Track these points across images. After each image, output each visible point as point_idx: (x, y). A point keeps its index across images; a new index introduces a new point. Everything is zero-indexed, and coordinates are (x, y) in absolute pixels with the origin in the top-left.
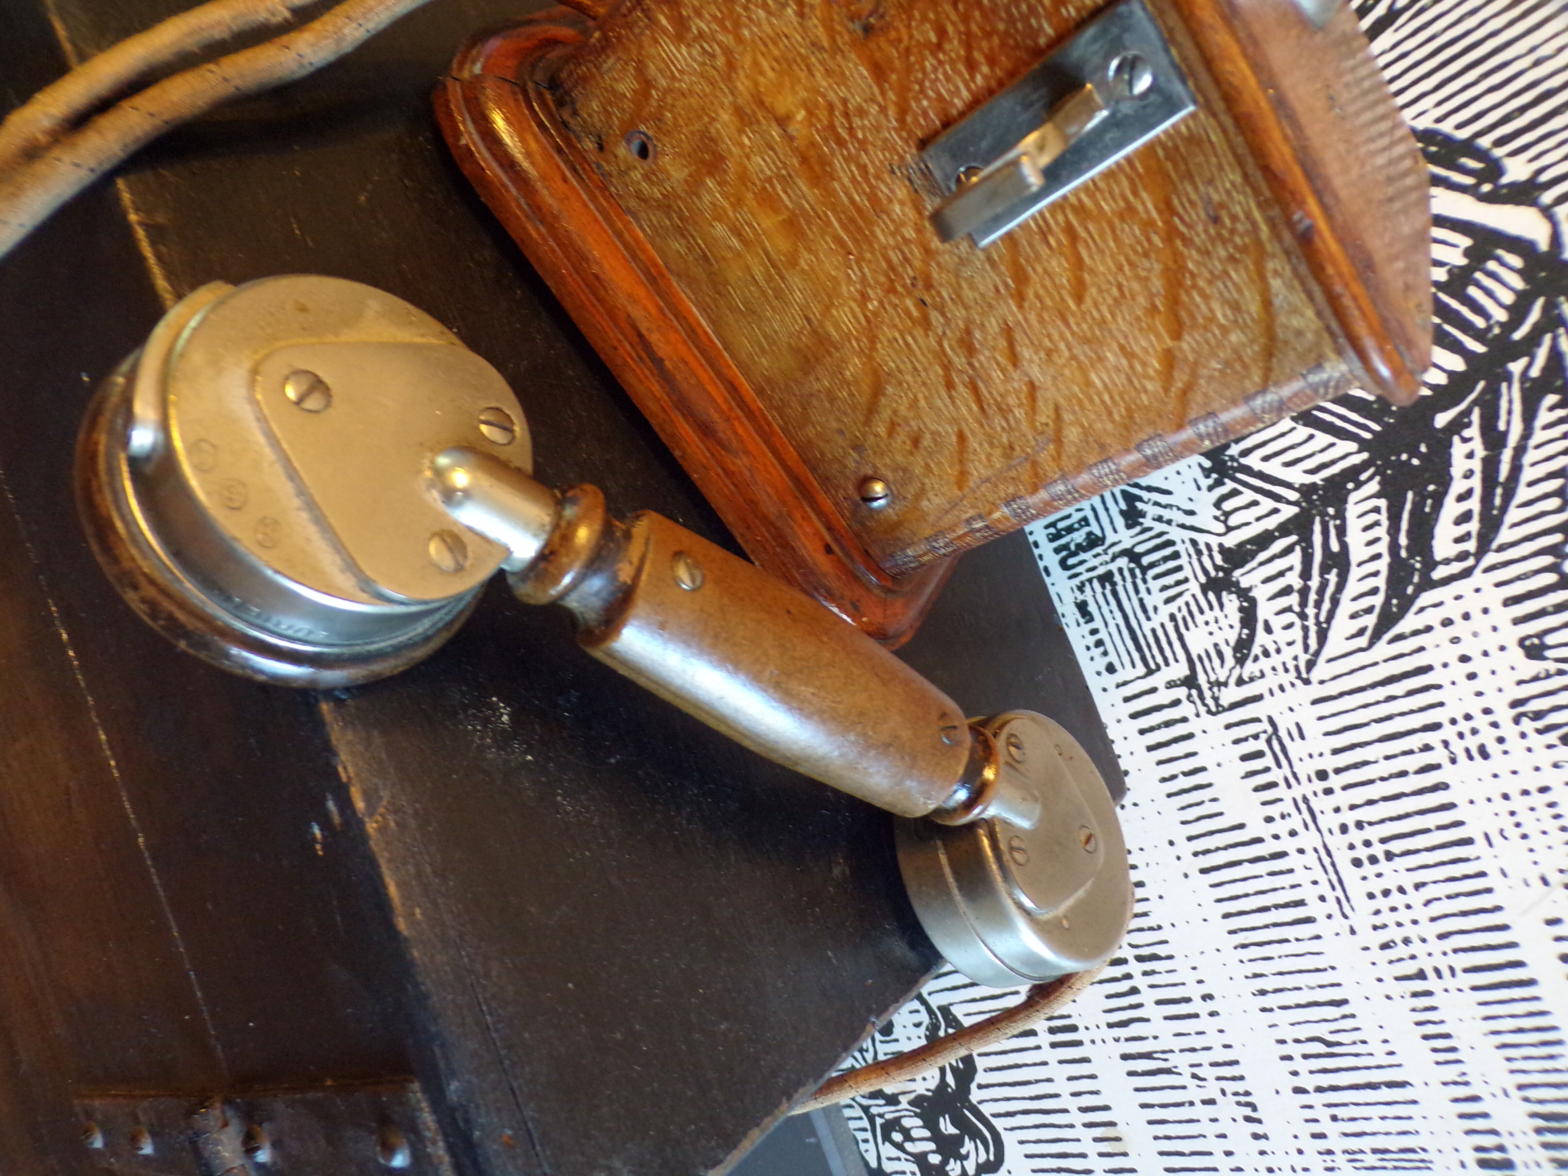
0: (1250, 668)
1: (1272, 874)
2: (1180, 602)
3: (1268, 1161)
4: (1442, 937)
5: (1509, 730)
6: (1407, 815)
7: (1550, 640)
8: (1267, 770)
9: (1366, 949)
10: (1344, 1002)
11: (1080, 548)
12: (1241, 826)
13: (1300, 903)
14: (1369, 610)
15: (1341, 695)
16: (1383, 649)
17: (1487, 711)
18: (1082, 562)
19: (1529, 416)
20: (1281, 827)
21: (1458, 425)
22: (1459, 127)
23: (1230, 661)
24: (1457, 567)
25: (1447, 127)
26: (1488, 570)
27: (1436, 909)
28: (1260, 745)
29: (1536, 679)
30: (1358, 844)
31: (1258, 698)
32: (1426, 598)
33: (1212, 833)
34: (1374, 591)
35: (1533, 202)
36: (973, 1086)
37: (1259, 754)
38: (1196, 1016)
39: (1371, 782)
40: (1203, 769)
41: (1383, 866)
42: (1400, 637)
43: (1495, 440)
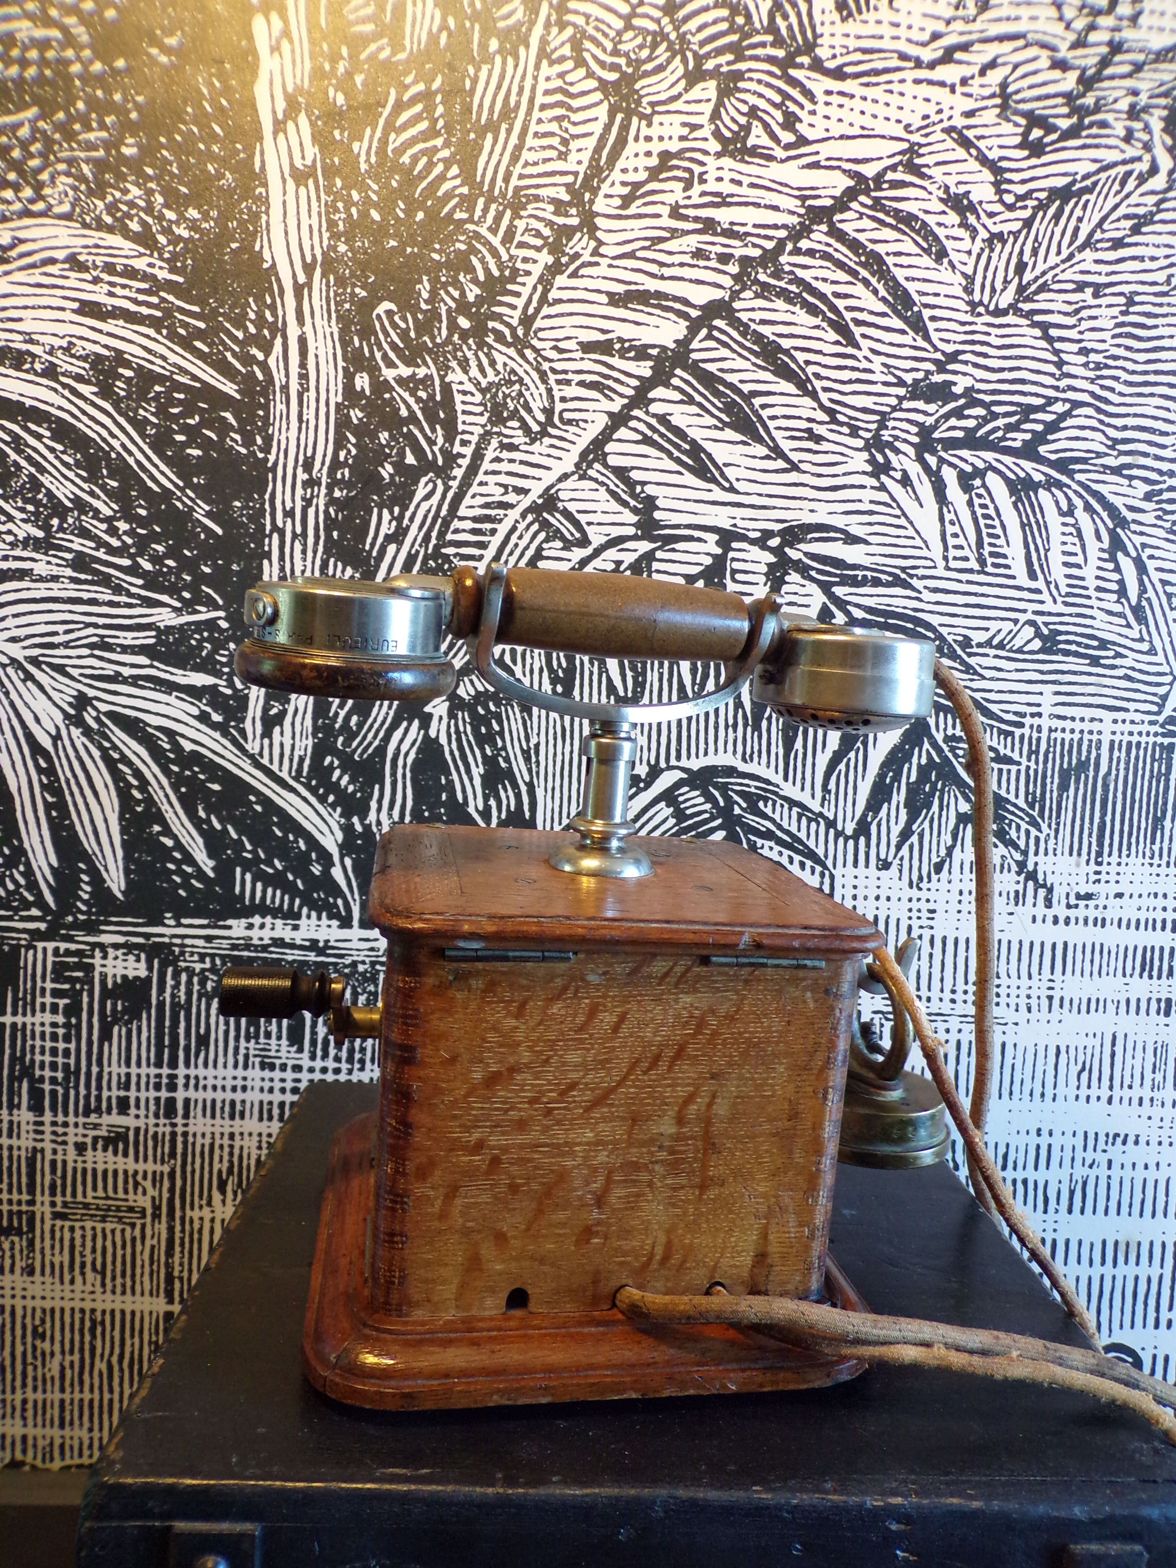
1: (969, 1055)
3: (1154, 1142)
4: (1030, 977)
5: (924, 895)
6: (955, 964)
7: (883, 856)
9: (1028, 1021)
17: (910, 900)
19: (765, 816)
20: (942, 1036)
24: (827, 880)
26: (835, 867)
27: (1014, 973)
29: (901, 871)
30: (964, 997)
35: (662, 771)
39: (930, 974)
43: (768, 835)
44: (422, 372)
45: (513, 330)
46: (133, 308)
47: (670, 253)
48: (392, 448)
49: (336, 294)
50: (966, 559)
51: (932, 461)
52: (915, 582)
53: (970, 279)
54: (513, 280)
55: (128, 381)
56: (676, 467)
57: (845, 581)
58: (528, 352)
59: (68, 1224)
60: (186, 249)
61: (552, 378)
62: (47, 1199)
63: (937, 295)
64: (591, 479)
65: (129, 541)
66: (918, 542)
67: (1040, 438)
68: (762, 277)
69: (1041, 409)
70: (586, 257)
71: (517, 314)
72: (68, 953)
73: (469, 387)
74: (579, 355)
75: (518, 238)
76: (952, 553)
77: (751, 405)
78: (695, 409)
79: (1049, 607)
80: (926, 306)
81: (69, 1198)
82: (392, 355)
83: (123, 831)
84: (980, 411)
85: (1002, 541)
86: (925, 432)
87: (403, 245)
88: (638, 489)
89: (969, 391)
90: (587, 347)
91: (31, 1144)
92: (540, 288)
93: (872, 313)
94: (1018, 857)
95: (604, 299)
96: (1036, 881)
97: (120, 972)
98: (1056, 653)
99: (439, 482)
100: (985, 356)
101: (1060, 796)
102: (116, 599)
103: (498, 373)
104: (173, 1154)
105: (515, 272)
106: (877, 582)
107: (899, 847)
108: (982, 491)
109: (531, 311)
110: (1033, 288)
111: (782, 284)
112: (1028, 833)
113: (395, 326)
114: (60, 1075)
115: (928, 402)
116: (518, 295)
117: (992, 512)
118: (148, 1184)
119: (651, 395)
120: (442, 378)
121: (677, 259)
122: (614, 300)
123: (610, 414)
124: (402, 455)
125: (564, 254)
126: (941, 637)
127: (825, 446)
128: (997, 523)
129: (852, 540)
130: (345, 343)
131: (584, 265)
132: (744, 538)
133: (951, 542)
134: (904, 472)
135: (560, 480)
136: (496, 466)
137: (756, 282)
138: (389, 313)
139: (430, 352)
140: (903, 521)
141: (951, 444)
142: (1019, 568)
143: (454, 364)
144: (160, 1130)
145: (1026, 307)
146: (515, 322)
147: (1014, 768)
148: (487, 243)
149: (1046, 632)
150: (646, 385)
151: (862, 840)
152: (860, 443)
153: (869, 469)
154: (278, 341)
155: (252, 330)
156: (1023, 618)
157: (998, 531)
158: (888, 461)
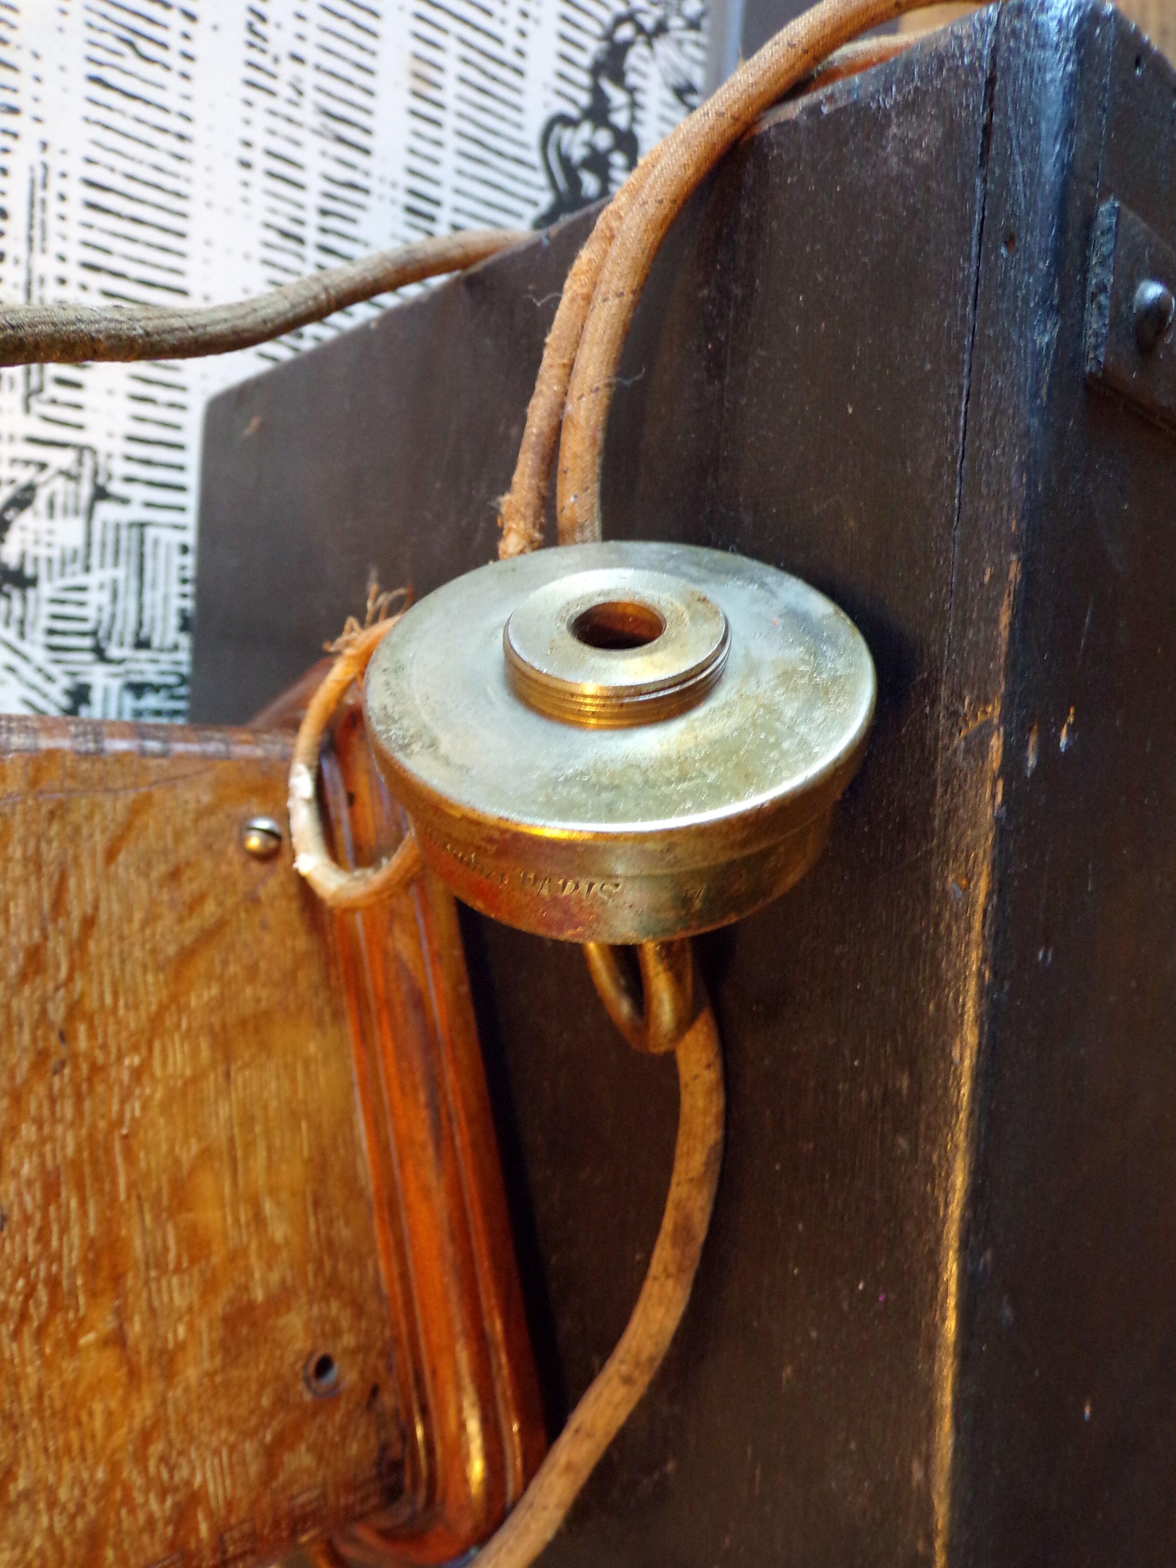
2: (70, 581)
9: (38, 120)
10: (92, 79)
11: (156, 689)
13: (91, 206)
18: (163, 673)
23: (43, 494)
28: (52, 391)
31: (29, 440)
36: (543, 208)
38: (267, 152)
40: (133, 397)
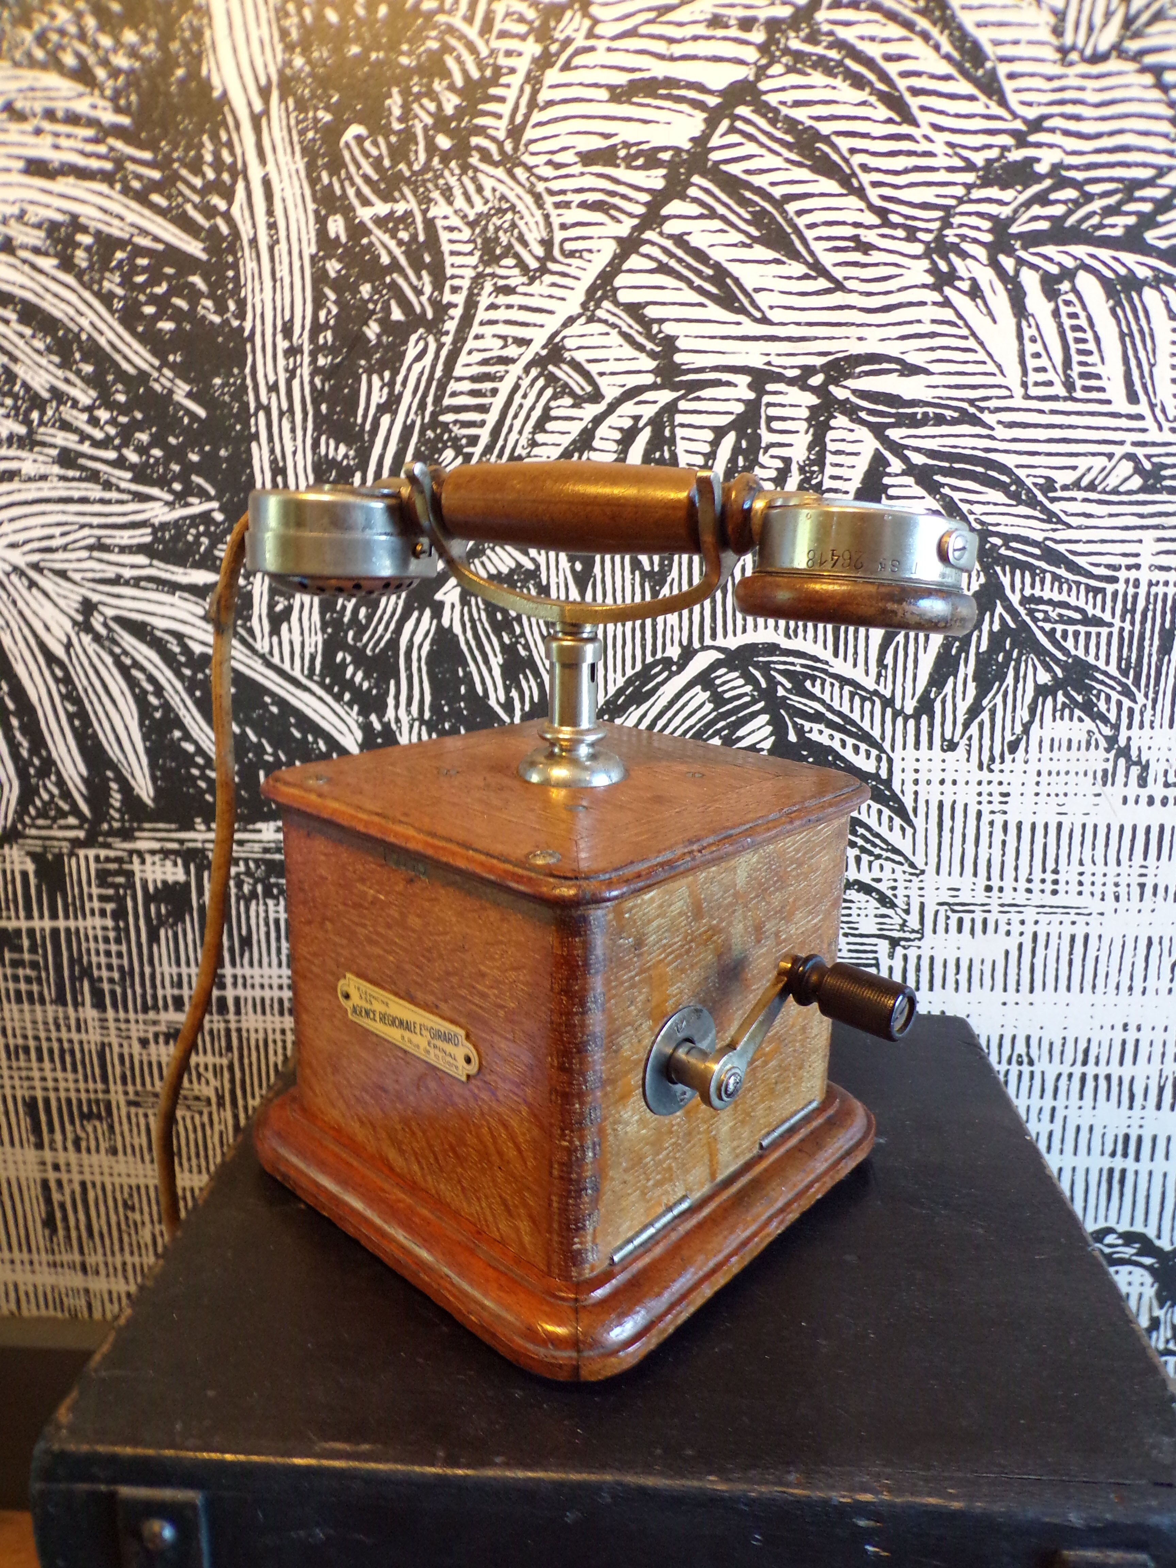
0: (900, 902)
1: (1046, 947)
4: (1119, 863)
5: (996, 777)
6: (1032, 851)
7: (948, 736)
8: (973, 920)
9: (1116, 911)
10: (1150, 939)
12: (1007, 953)
13: (1073, 938)
14: (891, 819)
15: (939, 856)
16: (919, 822)
17: (980, 783)
19: (812, 697)
20: (1016, 928)
21: (800, 731)
22: (633, 667)
23: (890, 912)
24: (884, 764)
25: (630, 672)
26: (893, 750)
27: (1099, 859)
28: (954, 917)
29: (969, 752)
30: (1042, 886)
31: (922, 905)
32: (896, 786)
33: (1006, 974)
34: (880, 812)
35: (696, 652)
36: (1158, 1243)
37: (960, 921)
38: (1137, 1041)
39: (1003, 862)
40: (958, 960)
41: (1062, 878)
42: (915, 810)
43: (817, 717)
44: (400, 208)
45: (500, 145)
46: (82, 161)
47: (680, 24)
48: (376, 303)
49: (298, 122)
50: (1050, 384)
51: (1008, 263)
52: (986, 417)
53: (1060, 15)
54: (494, 81)
55: (88, 249)
56: (697, 298)
57: (901, 421)
58: (519, 172)
59: (141, 1111)
60: (128, 84)
61: (549, 200)
62: (120, 1088)
63: (1016, 43)
64: (600, 320)
65: (112, 431)
66: (991, 367)
67: (1148, 221)
68: (795, 44)
69: (1150, 183)
70: (580, 41)
71: (503, 124)
72: (108, 860)
73: (455, 221)
74: (577, 169)
75: (498, 26)
76: (1033, 377)
77: (784, 213)
78: (717, 224)
79: (1154, 435)
80: (1002, 59)
81: (139, 1087)
82: (366, 190)
83: (145, 738)
84: (1070, 193)
85: (1095, 358)
86: (1000, 226)
87: (367, 51)
88: (655, 328)
89: (1057, 167)
90: (588, 158)
91: (98, 1038)
92: (528, 89)
93: (933, 76)
94: (1107, 731)
95: (604, 94)
96: (1128, 758)
97: (159, 877)
98: (1159, 492)
99: (431, 339)
100: (1078, 118)
101: (1160, 661)
102: (107, 495)
103: (486, 202)
104: (229, 1048)
105: (498, 71)
106: (940, 420)
107: (966, 726)
108: (1071, 297)
109: (519, 119)
110: (1144, 17)
111: (819, 50)
112: (1119, 704)
113: (366, 154)
114: (116, 975)
115: (1003, 188)
116: (502, 100)
117: (1083, 322)
118: (210, 1075)
119: (665, 212)
120: (424, 212)
121: (689, 31)
122: (618, 94)
123: (619, 240)
124: (387, 309)
125: (554, 41)
126: (1018, 482)
127: (876, 257)
128: (1089, 335)
129: (909, 370)
130: (313, 181)
131: (578, 52)
132: (779, 378)
133: (1031, 363)
134: (973, 280)
135: (565, 325)
136: (492, 315)
137: (787, 51)
138: (359, 139)
139: (408, 181)
140: (971, 343)
141: (1033, 239)
142: (1116, 391)
143: (436, 195)
144: (215, 1026)
145: (1133, 46)
146: (501, 135)
147: (1104, 631)
148: (462, 37)
149: (1148, 466)
150: (659, 199)
151: (924, 719)
152: (918, 248)
153: (930, 280)
154: (240, 186)
155: (211, 175)
156: (1119, 451)
157: (1091, 346)
158: (953, 269)
